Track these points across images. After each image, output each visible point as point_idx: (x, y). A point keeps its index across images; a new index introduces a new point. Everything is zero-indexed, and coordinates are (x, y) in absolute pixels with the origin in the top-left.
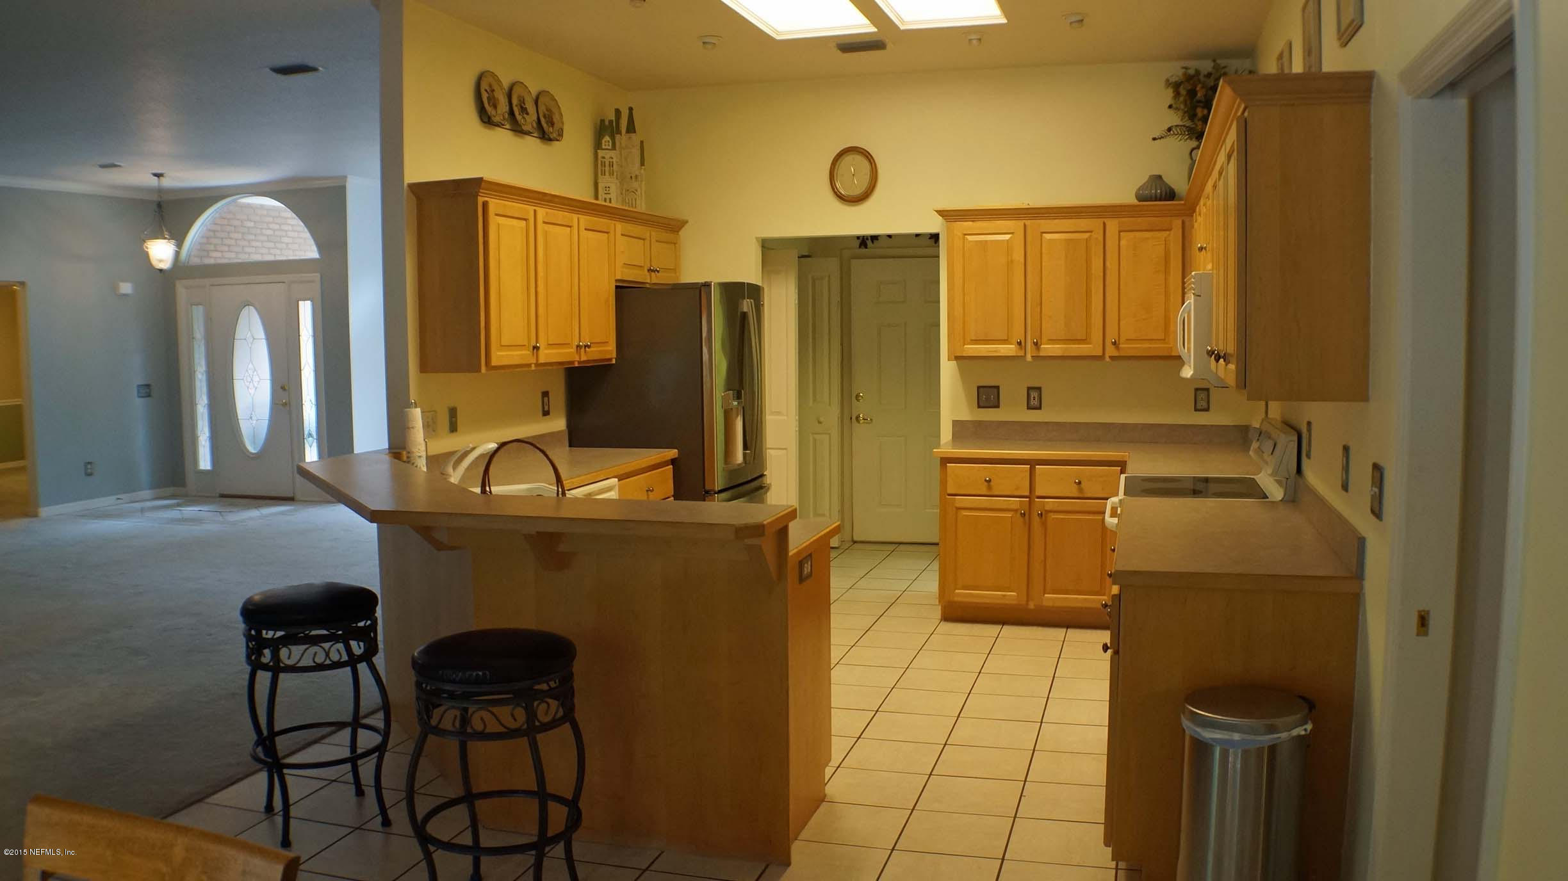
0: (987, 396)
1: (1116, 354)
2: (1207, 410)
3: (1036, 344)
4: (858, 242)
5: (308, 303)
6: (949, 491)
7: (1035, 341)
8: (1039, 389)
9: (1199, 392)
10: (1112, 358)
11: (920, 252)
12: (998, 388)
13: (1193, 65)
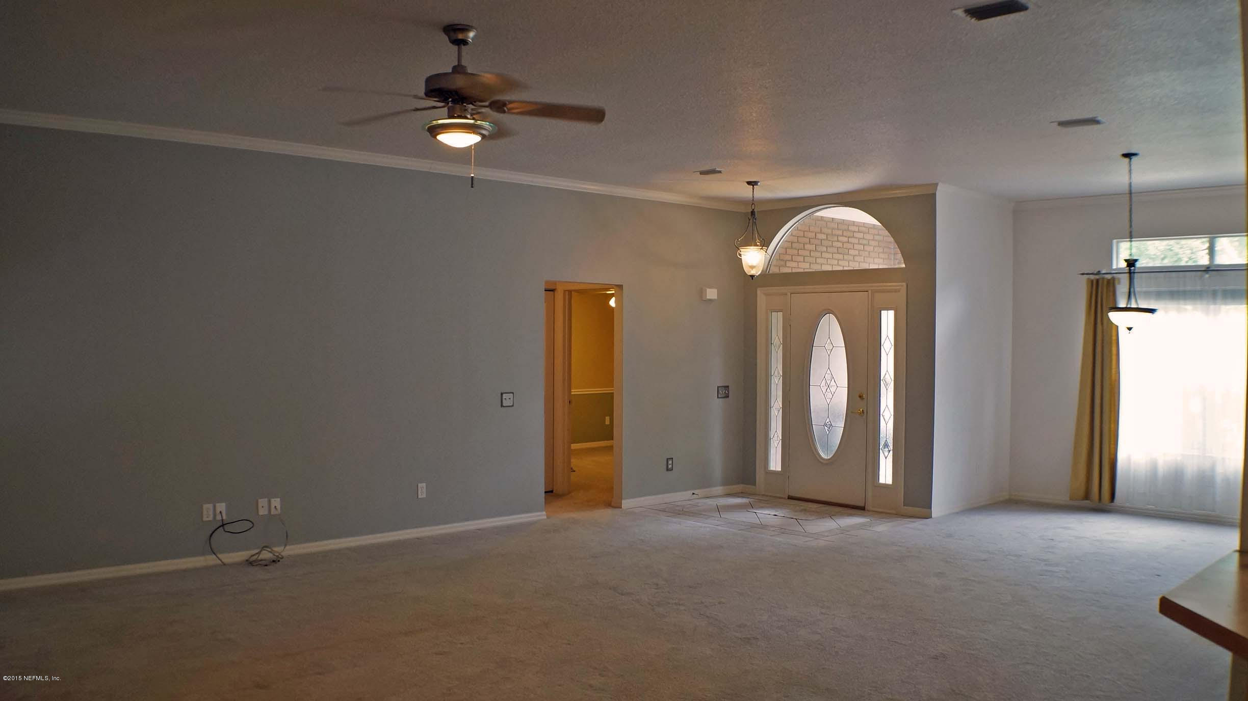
5: (891, 313)
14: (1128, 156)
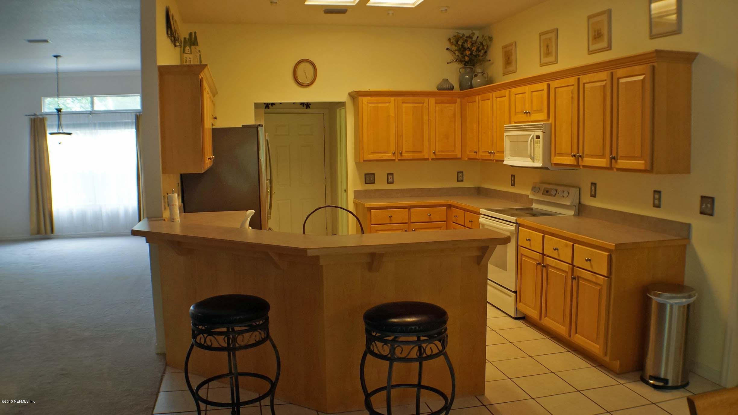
0: (369, 178)
1: (434, 157)
2: (462, 181)
3: (401, 154)
4: (265, 106)
6: (373, 223)
7: (401, 152)
8: (392, 174)
9: (459, 173)
10: (432, 159)
11: (296, 111)
12: (374, 174)
13: (462, 32)
14: (56, 56)
